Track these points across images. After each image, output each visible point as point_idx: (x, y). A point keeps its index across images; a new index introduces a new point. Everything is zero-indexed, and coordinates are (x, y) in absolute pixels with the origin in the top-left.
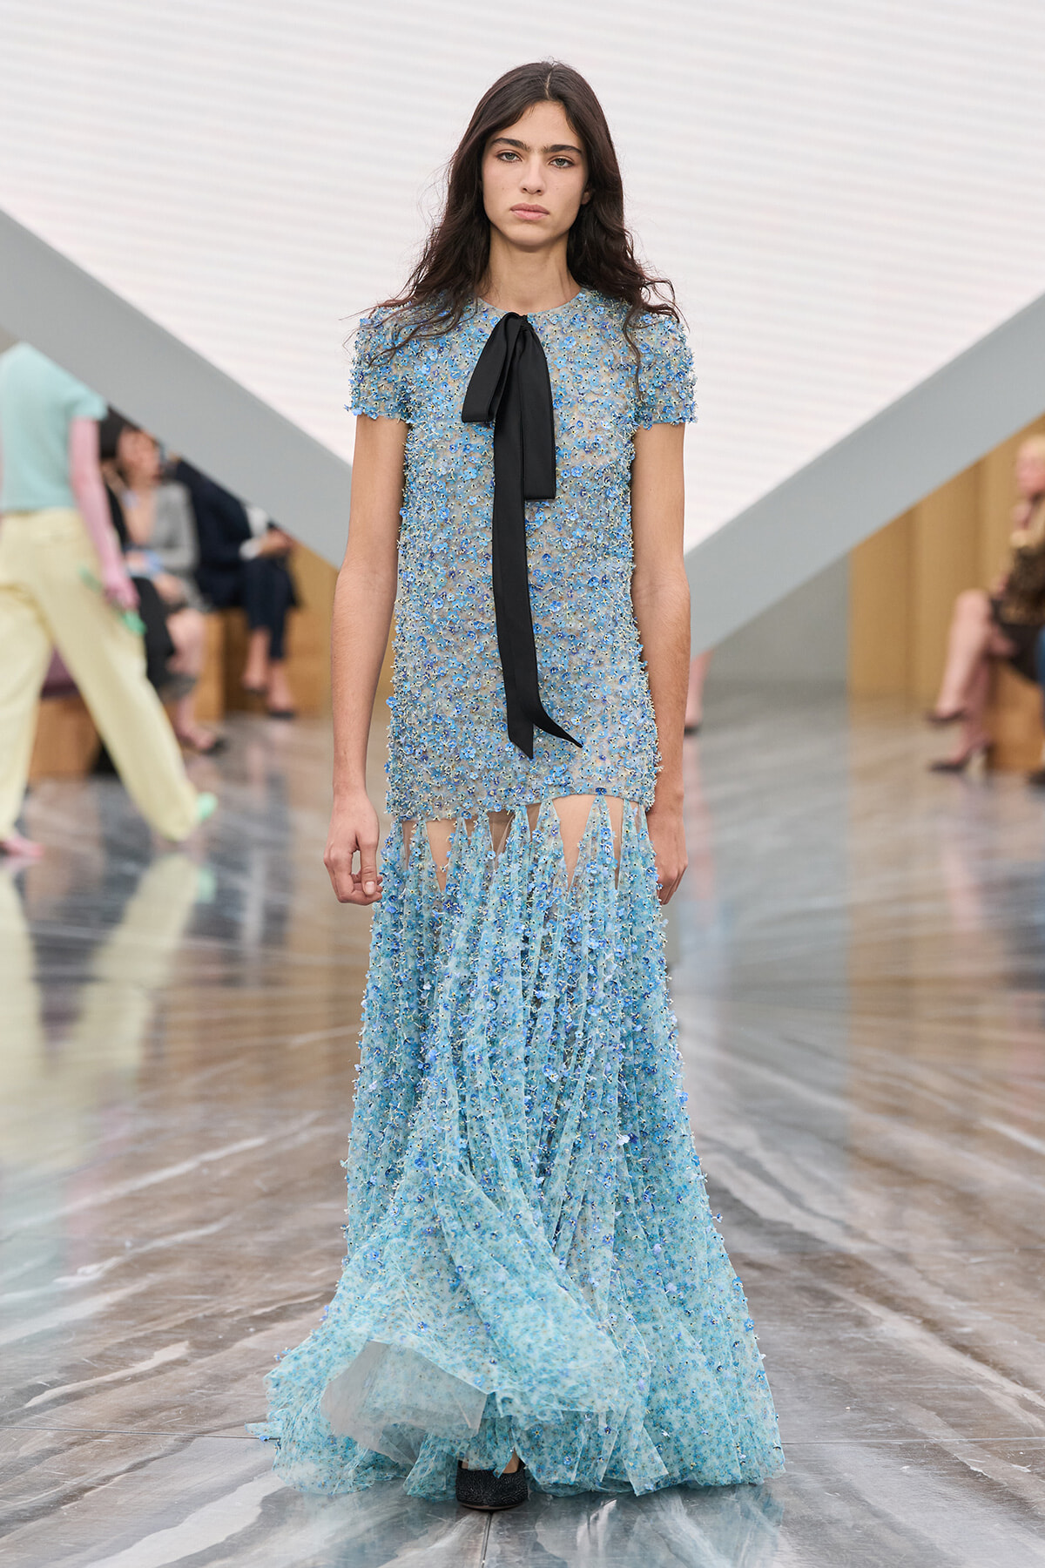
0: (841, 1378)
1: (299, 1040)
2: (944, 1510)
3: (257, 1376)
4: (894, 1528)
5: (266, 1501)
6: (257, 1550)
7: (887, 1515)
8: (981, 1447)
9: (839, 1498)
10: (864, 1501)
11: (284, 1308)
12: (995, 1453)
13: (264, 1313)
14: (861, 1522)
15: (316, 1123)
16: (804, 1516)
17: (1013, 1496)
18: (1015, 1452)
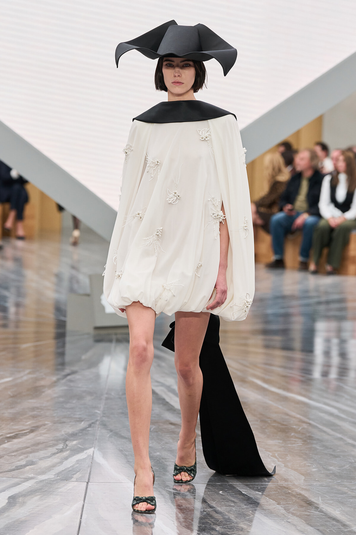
0: (200, 462)
1: (24, 346)
2: (233, 506)
3: (7, 457)
4: (217, 512)
5: (9, 498)
6: (6, 514)
7: (215, 507)
8: (246, 485)
9: (199, 501)
10: (207, 502)
11: (17, 434)
12: (250, 488)
13: (11, 436)
14: (206, 510)
15: (29, 373)
16: (187, 507)
17: (256, 502)
18: (257, 488)
